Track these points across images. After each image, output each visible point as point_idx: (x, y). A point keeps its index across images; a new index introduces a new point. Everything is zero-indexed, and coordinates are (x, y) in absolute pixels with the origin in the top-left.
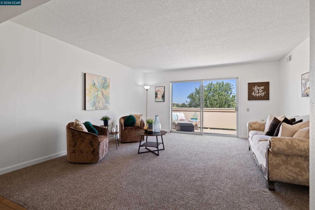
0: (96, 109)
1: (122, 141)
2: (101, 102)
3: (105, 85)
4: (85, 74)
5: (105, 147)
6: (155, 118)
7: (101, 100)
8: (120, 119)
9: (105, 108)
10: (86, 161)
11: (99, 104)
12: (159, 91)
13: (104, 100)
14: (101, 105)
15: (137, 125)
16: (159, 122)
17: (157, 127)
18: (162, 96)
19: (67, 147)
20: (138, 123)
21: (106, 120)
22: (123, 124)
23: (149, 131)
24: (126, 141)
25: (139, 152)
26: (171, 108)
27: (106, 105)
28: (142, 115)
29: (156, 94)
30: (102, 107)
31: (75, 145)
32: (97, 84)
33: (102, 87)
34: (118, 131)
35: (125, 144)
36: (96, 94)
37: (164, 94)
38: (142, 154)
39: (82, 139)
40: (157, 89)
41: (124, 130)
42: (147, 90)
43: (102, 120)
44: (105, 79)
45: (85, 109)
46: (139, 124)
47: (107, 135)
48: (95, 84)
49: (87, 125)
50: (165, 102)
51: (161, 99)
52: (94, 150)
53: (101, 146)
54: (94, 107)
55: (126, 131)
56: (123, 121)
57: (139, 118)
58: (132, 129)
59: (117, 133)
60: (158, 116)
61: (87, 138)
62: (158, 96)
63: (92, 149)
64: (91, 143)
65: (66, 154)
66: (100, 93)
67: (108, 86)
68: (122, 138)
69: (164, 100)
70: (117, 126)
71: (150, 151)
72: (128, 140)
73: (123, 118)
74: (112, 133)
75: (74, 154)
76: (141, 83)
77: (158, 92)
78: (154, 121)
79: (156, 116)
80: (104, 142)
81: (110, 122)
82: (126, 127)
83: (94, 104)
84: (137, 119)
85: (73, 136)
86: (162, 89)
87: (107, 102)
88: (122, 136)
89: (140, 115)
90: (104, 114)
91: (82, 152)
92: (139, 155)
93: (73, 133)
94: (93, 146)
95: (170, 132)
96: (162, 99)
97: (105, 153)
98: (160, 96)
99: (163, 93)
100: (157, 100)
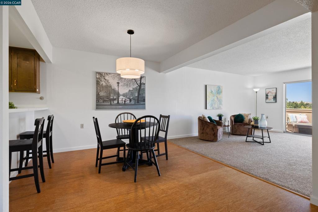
0: (213, 109)
1: (232, 133)
2: (216, 104)
3: (219, 91)
4: (206, 86)
5: (221, 133)
6: (261, 116)
7: (216, 103)
8: (231, 117)
9: (219, 108)
10: (210, 140)
11: (215, 105)
12: (270, 93)
13: (218, 103)
14: (216, 106)
15: (245, 122)
16: (265, 119)
17: (264, 123)
18: (274, 97)
19: (199, 130)
20: (246, 120)
21: (220, 117)
22: (233, 120)
23: (255, 126)
24: (235, 134)
25: (247, 141)
26: (284, 109)
27: (220, 106)
28: (251, 114)
29: (267, 95)
30: (217, 107)
31: (203, 129)
32: (213, 91)
33: (217, 93)
34: (229, 125)
35: (235, 136)
36: (213, 98)
37: (276, 96)
38: (249, 143)
39: (207, 126)
40: (268, 91)
41: (234, 125)
42: (256, 92)
43: (217, 116)
44: (219, 87)
45: (206, 109)
46: (248, 121)
47: (222, 126)
48: (212, 91)
49: (209, 118)
50: (276, 103)
51: (272, 100)
52: (215, 133)
53: (219, 132)
54: (212, 107)
55: (236, 126)
56: (233, 118)
57: (247, 116)
58: (241, 125)
59: (228, 126)
60: (264, 114)
61: (210, 125)
62: (269, 97)
63: (213, 133)
64: (213, 129)
65: (198, 135)
66: (215, 98)
67: (221, 92)
68: (232, 131)
69: (276, 101)
70: (228, 121)
71: (256, 142)
72: (238, 133)
73: (234, 116)
74: (225, 125)
75: (202, 134)
76: (250, 86)
77: (268, 93)
78: (260, 118)
79: (262, 115)
80: (220, 130)
81: (223, 118)
82: (235, 123)
83: (212, 105)
84: (245, 117)
85: (202, 124)
86: (273, 90)
87: (221, 103)
88: (232, 130)
89: (249, 114)
90: (219, 112)
91: (207, 134)
92: (246, 143)
93: (202, 122)
94: (214, 131)
95: (283, 132)
96: (274, 100)
97: (221, 137)
98: (271, 97)
99: (274, 94)
100: (268, 101)
